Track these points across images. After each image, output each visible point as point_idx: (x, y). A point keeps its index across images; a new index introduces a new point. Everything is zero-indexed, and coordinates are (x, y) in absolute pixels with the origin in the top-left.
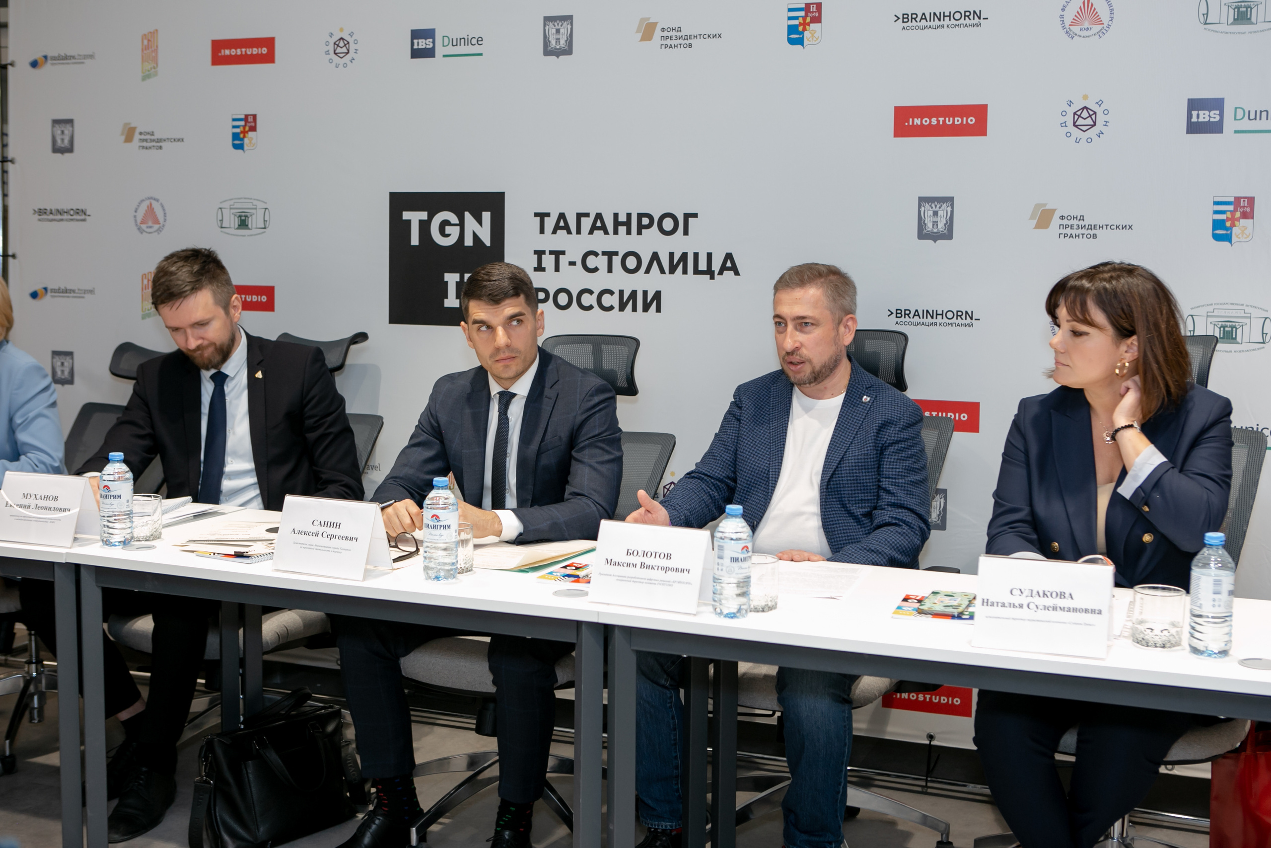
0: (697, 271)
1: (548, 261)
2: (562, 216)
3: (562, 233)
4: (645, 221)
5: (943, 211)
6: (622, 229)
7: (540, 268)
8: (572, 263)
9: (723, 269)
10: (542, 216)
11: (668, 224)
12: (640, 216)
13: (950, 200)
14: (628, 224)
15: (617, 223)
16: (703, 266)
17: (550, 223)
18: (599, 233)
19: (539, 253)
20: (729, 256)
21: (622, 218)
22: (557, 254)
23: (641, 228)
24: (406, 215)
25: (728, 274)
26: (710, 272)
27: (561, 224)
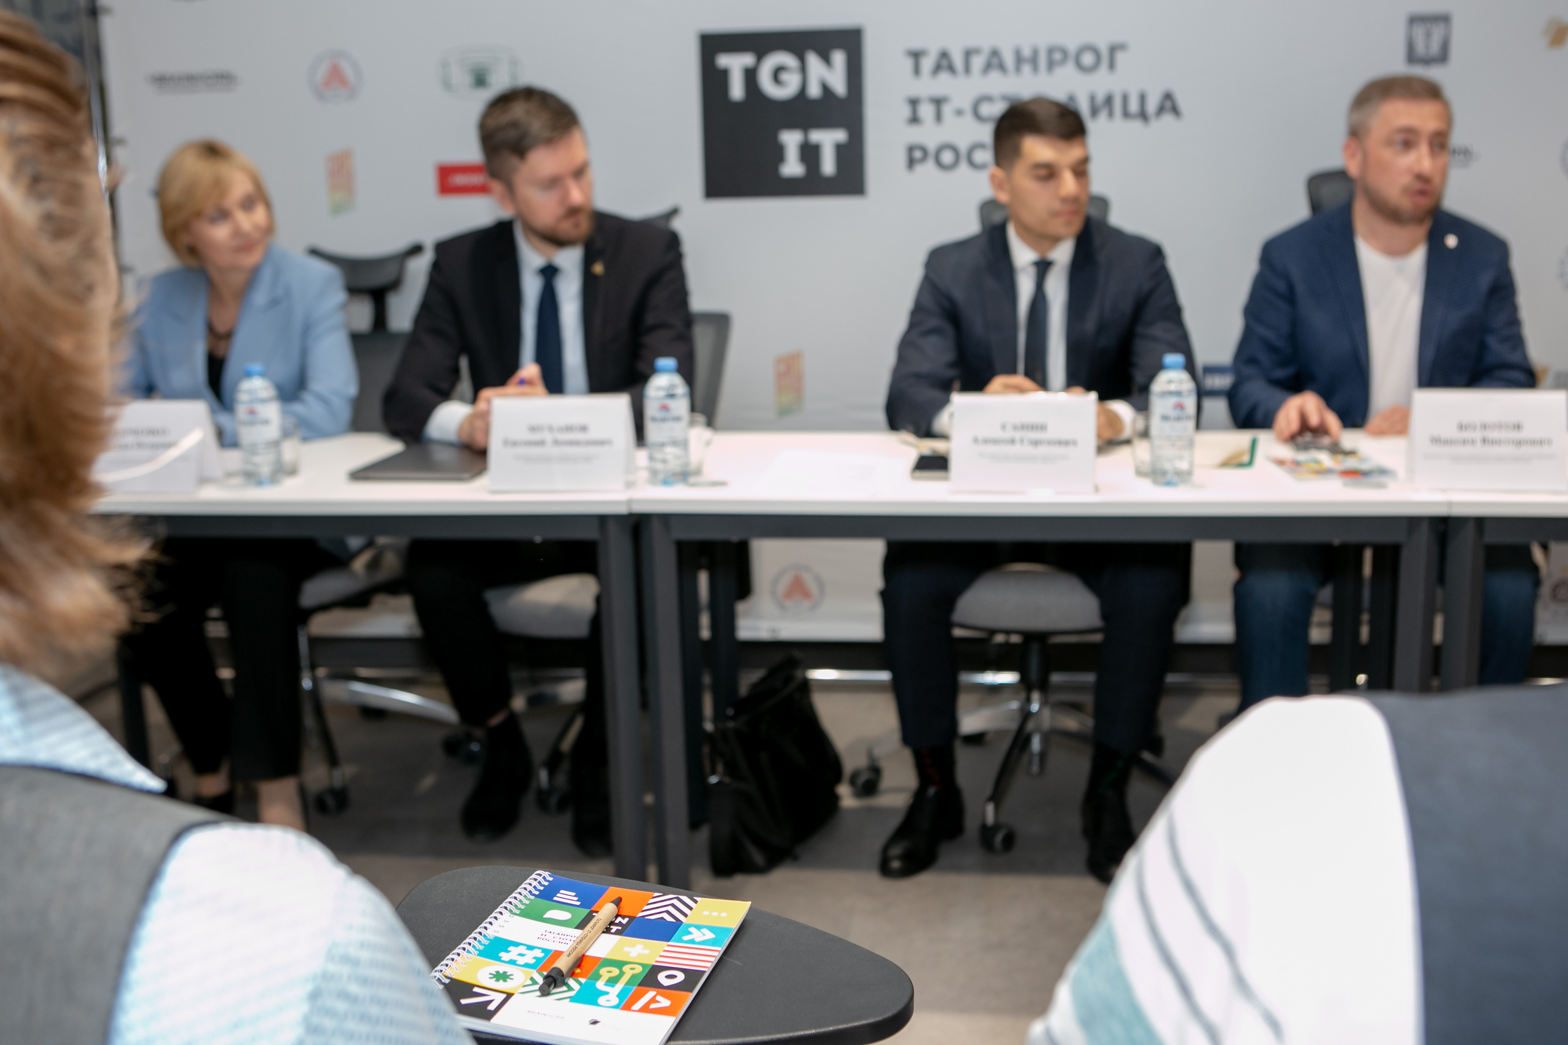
0: (1126, 114)
1: (926, 111)
2: (944, 55)
3: (944, 77)
4: (1057, 56)
5: (1438, 32)
6: (1027, 69)
7: (915, 119)
8: (959, 112)
9: (1161, 110)
10: (916, 56)
11: (1088, 59)
12: (1051, 51)
13: (1444, 19)
14: (1034, 61)
15: (1019, 60)
16: (1134, 106)
17: (927, 64)
18: (995, 75)
19: (914, 103)
20: (1168, 96)
21: (1027, 52)
22: (938, 102)
23: (1051, 65)
24: (724, 60)
25: (1168, 118)
26: (1143, 115)
27: (944, 63)
